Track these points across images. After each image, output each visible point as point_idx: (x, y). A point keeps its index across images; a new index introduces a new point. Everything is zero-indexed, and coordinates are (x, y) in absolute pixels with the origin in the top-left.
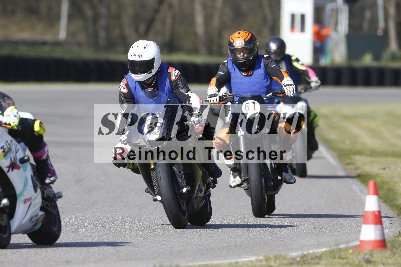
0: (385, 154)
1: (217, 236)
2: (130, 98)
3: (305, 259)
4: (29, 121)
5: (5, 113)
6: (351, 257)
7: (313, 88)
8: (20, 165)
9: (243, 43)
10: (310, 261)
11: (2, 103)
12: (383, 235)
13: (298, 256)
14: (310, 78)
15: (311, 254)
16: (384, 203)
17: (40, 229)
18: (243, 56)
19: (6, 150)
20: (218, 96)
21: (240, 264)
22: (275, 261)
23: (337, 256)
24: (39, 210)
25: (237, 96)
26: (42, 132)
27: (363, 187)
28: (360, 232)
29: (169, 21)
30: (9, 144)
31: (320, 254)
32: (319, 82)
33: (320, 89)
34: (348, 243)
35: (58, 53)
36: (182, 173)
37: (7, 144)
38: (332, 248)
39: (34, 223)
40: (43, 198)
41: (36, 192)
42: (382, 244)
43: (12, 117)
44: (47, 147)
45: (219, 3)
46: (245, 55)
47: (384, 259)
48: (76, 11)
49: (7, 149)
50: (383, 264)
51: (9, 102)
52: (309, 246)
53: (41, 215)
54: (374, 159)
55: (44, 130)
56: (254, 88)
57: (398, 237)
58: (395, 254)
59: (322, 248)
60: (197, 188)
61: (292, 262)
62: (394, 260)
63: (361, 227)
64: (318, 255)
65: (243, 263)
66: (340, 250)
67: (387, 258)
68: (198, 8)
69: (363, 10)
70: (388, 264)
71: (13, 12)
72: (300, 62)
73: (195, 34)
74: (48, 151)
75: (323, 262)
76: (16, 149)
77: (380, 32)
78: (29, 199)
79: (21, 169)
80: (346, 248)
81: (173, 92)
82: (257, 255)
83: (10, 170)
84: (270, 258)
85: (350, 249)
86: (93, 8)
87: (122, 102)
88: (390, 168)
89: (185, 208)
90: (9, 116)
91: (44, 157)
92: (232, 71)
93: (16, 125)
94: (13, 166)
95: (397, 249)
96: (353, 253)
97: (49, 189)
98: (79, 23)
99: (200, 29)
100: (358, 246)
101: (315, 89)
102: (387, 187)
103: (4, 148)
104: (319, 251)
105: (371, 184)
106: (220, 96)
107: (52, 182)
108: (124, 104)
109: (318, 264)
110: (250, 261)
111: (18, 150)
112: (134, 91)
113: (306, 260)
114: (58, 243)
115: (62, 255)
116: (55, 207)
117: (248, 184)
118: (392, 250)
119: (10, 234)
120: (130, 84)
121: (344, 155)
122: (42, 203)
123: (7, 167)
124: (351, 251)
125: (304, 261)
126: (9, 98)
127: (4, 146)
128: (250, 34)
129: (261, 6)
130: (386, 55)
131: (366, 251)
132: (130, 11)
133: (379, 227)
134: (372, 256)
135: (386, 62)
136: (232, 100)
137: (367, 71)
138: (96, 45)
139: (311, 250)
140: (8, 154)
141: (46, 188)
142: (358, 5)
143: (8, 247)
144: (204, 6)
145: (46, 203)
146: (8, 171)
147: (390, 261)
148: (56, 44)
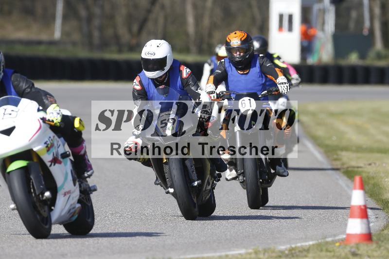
0: (371, 150)
1: (208, 229)
2: (143, 95)
3: (293, 252)
4: (70, 118)
5: (48, 110)
6: (338, 250)
7: (294, 85)
8: (62, 160)
9: (239, 42)
10: (298, 253)
11: (45, 101)
12: (369, 228)
13: (286, 249)
14: (290, 76)
15: (298, 247)
16: (370, 197)
17: (76, 219)
18: (240, 55)
19: (49, 146)
20: (215, 93)
21: (230, 257)
22: (264, 254)
23: (324, 249)
24: (77, 202)
25: (234, 94)
26: (81, 128)
27: (349, 182)
28: (346, 225)
29: (161, 21)
30: (52, 140)
31: (308, 247)
32: (300, 79)
33: (301, 86)
34: (335, 236)
35: (53, 52)
36: (193, 167)
37: (50, 139)
38: (320, 241)
39: (71, 215)
40: (81, 191)
41: (75, 185)
42: (368, 237)
43: (55, 114)
44: (85, 142)
45: (209, 3)
46: (242, 54)
47: (370, 252)
48: (71, 11)
49: (50, 144)
50: (369, 257)
51: (52, 100)
52: (297, 239)
53: (78, 207)
54: (359, 155)
55: (84, 127)
56: (250, 86)
57: (383, 230)
58: (380, 247)
59: (309, 241)
60: (206, 181)
61: (280, 254)
62: (379, 252)
63: (347, 220)
64: (306, 248)
65: (233, 255)
66: (327, 243)
67: (373, 251)
68: (189, 8)
69: (349, 10)
70: (374, 257)
71: (10, 13)
72: (281, 60)
73: (187, 34)
74: (86, 147)
75: (310, 255)
76: (57, 145)
77: (366, 32)
78: (69, 192)
79: (63, 164)
80: (333, 241)
81: (183, 90)
82: (246, 248)
83: (53, 164)
84: (259, 251)
85: (337, 242)
86: (87, 8)
87: (135, 98)
88: (375, 164)
89: (195, 200)
90: (52, 113)
91: (82, 152)
92: (229, 69)
93: (59, 122)
94: (55, 161)
95: (382, 241)
96: (340, 246)
97: (86, 183)
98: (74, 23)
99: (191, 29)
100: (345, 239)
101: (295, 86)
102: (372, 182)
103: (48, 143)
104: (307, 244)
105: (357, 179)
106: (218, 93)
107: (89, 176)
108: (138, 101)
109: (306, 256)
110: (240, 254)
111: (60, 145)
112: (147, 88)
113: (295, 253)
114: (91, 234)
115: (58, 248)
116: (89, 200)
117: (244, 177)
118: (377, 243)
119: (51, 225)
120: (143, 82)
121: (330, 150)
122: (80, 196)
123: (50, 162)
124: (337, 244)
125: (292, 254)
126: (51, 95)
127: (47, 141)
128: (246, 34)
129: (250, 6)
130: (372, 54)
131: (353, 244)
132: (124, 11)
133: (365, 220)
134: (358, 249)
135: (372, 61)
136: (228, 97)
137: (353, 69)
138: (90, 45)
139: (298, 243)
140: (51, 149)
141: (83, 181)
142: (344, 5)
143: (49, 237)
144: (195, 7)
145: (83, 196)
146: (51, 166)
147: (375, 254)
148: (52, 43)
